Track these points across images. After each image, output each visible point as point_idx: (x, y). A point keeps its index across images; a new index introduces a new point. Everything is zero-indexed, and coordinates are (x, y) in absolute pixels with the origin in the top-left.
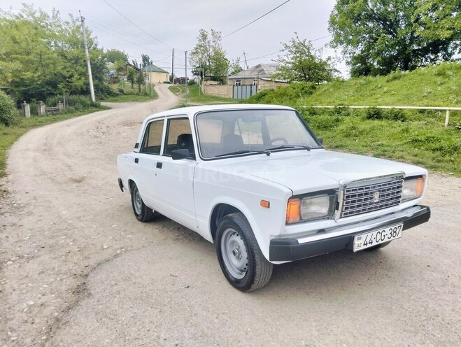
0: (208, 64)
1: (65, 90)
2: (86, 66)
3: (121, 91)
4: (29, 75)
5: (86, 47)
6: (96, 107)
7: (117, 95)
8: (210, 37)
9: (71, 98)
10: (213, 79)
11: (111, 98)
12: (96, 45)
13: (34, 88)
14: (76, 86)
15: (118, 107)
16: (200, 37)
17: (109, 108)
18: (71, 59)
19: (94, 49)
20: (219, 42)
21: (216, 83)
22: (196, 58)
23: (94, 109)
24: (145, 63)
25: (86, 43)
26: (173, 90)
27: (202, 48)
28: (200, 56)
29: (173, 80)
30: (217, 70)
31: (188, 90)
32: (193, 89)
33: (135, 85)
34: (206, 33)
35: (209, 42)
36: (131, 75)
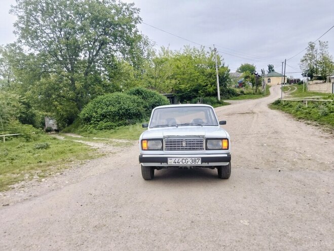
0: (315, 67)
1: (202, 94)
2: (216, 78)
3: (242, 92)
4: (183, 86)
6: (220, 103)
7: (239, 95)
8: (317, 46)
9: (205, 99)
10: (320, 78)
11: (234, 98)
12: (224, 64)
13: (186, 93)
14: (209, 91)
15: (236, 103)
16: (308, 48)
17: (230, 104)
18: (207, 75)
19: (223, 67)
20: (326, 50)
21: (321, 81)
22: (306, 64)
23: (219, 105)
24: (270, 71)
25: (216, 64)
26: (284, 89)
27: (311, 56)
28: (309, 62)
29: (289, 82)
30: (324, 71)
31: (296, 88)
32: (301, 87)
33: (255, 87)
34: (313, 45)
35: (316, 51)
36: (252, 81)
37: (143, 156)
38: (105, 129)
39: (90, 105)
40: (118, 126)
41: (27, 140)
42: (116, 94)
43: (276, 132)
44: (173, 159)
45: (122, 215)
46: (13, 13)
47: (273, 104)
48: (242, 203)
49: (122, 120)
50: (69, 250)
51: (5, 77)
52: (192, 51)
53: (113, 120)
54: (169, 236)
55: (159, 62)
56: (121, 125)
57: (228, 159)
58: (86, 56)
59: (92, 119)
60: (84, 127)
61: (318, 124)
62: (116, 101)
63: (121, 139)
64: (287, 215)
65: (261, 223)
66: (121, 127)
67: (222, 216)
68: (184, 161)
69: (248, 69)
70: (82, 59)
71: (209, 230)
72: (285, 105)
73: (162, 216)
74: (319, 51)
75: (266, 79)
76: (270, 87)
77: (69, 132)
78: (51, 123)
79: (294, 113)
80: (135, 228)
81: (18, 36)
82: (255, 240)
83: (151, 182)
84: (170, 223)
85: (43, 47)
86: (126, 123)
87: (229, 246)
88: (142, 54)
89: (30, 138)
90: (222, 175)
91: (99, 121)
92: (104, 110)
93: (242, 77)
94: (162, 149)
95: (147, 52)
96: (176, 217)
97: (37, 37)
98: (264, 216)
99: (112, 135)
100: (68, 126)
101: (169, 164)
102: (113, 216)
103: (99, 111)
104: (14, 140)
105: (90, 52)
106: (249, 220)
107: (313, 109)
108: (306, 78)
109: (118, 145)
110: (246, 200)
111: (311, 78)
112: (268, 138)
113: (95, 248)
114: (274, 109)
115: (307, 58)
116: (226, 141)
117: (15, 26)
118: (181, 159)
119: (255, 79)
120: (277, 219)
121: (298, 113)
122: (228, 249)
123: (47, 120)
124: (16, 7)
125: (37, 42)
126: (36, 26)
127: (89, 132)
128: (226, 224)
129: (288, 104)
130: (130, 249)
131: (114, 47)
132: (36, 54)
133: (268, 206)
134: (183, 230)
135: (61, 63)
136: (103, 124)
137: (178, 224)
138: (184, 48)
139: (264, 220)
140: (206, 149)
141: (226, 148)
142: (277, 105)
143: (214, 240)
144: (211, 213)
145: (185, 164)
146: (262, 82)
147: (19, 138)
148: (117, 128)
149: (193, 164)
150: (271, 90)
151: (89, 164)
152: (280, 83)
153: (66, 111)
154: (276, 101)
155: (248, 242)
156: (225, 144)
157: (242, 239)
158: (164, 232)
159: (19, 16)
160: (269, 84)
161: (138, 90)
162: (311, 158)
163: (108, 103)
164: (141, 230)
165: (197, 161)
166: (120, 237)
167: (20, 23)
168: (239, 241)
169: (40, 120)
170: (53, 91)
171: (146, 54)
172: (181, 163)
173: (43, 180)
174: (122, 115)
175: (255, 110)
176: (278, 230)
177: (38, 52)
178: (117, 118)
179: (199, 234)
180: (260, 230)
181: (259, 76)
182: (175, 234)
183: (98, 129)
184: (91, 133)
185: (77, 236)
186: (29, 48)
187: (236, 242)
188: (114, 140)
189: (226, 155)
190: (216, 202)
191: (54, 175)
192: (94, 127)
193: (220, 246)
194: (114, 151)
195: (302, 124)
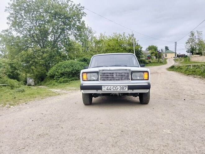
0: (195, 47)
2: (133, 52)
3: (150, 62)
5: (134, 45)
7: (148, 63)
8: (196, 34)
10: (198, 54)
16: (190, 35)
18: (128, 50)
20: (201, 36)
21: (199, 55)
22: (189, 45)
24: (166, 50)
25: (134, 44)
26: (175, 60)
27: (192, 40)
28: (191, 44)
29: (178, 56)
30: (200, 50)
31: (183, 60)
32: (186, 59)
33: (157, 59)
34: (193, 33)
35: (195, 37)
36: (156, 55)
37: (83, 85)
38: (63, 82)
39: (54, 68)
40: (72, 80)
41: (12, 88)
42: (70, 61)
43: (175, 82)
44: (106, 87)
45: (63, 127)
46: (7, 11)
47: (170, 68)
48: (161, 118)
49: (74, 77)
50: (10, 153)
51: (2, 52)
52: (118, 36)
53: (68, 77)
54: (101, 142)
55: (98, 42)
56: (74, 80)
57: (148, 87)
58: (52, 38)
59: (55, 76)
60: (50, 82)
61: (201, 77)
62: (71, 65)
63: (72, 87)
64: (202, 126)
65: (182, 132)
66: (73, 81)
67: (147, 127)
68: (114, 88)
69: (153, 49)
70: (49, 40)
71: (137, 137)
72: (178, 68)
73: (97, 127)
74: (197, 37)
75: (164, 55)
76: (167, 59)
77: (41, 85)
78: (30, 81)
79: (184, 72)
80: (73, 136)
81: (10, 25)
82: (180, 145)
83: (89, 106)
84: (103, 132)
85: (25, 32)
86: (76, 79)
87: (157, 150)
88: (88, 38)
89: (14, 87)
90: (143, 100)
91: (59, 78)
92: (63, 71)
93: (149, 53)
94: (97, 80)
95: (91, 37)
96: (108, 128)
97: (22, 26)
98: (182, 127)
99: (67, 86)
100: (40, 82)
101: (103, 90)
102: (56, 128)
103: (60, 71)
104: (3, 88)
105: (54, 36)
106: (171, 129)
107: (196, 70)
108: (189, 54)
109: (70, 90)
110: (164, 116)
111: (192, 54)
112: (170, 85)
113: (34, 152)
114: (171, 70)
115: (190, 41)
116: (147, 73)
117: (8, 19)
118: (112, 87)
119: (158, 54)
120: (194, 128)
121: (187, 72)
122: (157, 152)
123: (28, 79)
124: (9, 8)
125: (21, 29)
126: (21, 19)
127: (52, 84)
128: (152, 133)
129: (179, 68)
130: (65, 152)
131: (70, 32)
132: (21, 37)
133: (183, 120)
134: (114, 137)
135: (36, 42)
136: (62, 79)
137: (110, 133)
138: (113, 34)
139: (184, 129)
140: (132, 80)
141: (147, 79)
142: (172, 68)
143: (143, 145)
144: (137, 125)
145: (115, 90)
146: (162, 56)
147: (6, 87)
148: (71, 82)
149: (122, 90)
150: (167, 60)
151: (47, 99)
152: (173, 57)
153: (39, 72)
154: (171, 66)
155: (174, 146)
156: (146, 76)
157: (168, 144)
158: (98, 139)
159: (11, 13)
160: (166, 57)
161: (84, 59)
162: (203, 94)
163: (65, 66)
164: (77, 137)
165: (125, 88)
166: (58, 143)
167: (11, 17)
168: (166, 146)
169: (24, 79)
170: (30, 59)
171: (90, 38)
172: (112, 90)
173: (11, 107)
174: (74, 74)
175: (158, 71)
176: (199, 137)
177: (22, 35)
178: (71, 76)
179: (129, 140)
180: (182, 137)
181: (160, 52)
182: (107, 140)
183: (58, 83)
184: (54, 85)
185: (22, 142)
186: (17, 33)
187: (163, 146)
188: (68, 88)
189: (147, 84)
190: (140, 118)
191: (20, 104)
192: (56, 82)
193: (149, 149)
194: (67, 92)
195: (191, 78)
